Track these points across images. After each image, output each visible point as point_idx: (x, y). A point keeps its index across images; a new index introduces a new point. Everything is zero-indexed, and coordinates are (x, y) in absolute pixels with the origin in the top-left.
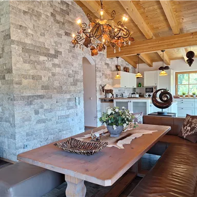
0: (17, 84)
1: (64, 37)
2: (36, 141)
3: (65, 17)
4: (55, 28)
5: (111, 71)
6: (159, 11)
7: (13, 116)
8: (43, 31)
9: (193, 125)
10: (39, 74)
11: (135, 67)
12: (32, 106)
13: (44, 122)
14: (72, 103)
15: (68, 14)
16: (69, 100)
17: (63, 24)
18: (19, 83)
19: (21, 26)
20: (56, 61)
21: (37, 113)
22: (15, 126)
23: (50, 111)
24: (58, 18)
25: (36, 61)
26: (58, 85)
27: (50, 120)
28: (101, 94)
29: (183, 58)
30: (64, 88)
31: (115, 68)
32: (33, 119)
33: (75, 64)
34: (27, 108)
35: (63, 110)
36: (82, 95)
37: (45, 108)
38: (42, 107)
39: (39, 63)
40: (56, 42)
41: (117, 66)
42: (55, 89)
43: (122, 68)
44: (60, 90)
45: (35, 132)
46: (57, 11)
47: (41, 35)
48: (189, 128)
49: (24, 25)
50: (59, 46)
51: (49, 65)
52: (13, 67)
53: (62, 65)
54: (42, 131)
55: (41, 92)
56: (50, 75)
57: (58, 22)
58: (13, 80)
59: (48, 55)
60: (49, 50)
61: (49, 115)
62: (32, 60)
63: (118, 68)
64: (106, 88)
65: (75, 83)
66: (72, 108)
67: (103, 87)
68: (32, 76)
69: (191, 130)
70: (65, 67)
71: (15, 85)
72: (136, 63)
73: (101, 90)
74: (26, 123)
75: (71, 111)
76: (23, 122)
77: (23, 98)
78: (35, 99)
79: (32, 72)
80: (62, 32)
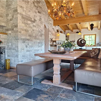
0: (19, 32)
1: (38, 14)
2: (26, 60)
3: (38, 4)
4: (34, 9)
5: (55, 32)
6: (79, 4)
7: (18, 47)
8: (30, 10)
9: (96, 52)
10: (28, 29)
11: (65, 32)
12: (25, 44)
13: (29, 51)
14: (40, 45)
15: (39, 3)
16: (39, 43)
17: (37, 7)
18: (20, 32)
19: (21, 6)
20: (34, 24)
21: (26, 47)
22: (18, 52)
23: (32, 47)
24: (36, 4)
25: (26, 23)
26: (35, 35)
27: (32, 51)
28: (51, 43)
29: (87, 28)
30: (37, 37)
31: (57, 31)
32: (25, 49)
33: (42, 27)
34: (23, 44)
35: (36, 47)
36: (44, 41)
37: (30, 45)
38: (28, 44)
39: (28, 24)
40: (34, 15)
41: (57, 30)
42: (33, 37)
43: (59, 31)
44: (35, 38)
45: (26, 55)
46: (35, 1)
47: (29, 11)
48: (94, 53)
49: (22, 6)
50: (36, 17)
51: (31, 25)
52: (18, 25)
53: (36, 26)
54: (28, 55)
55: (28, 38)
56: (32, 30)
57: (36, 6)
58: (18, 31)
59: (31, 21)
60: (32, 19)
61: (31, 49)
62: (25, 23)
63: (58, 31)
64: (53, 40)
65: (41, 36)
66: (40, 47)
67: (52, 39)
68: (25, 30)
69: (95, 54)
70: (38, 28)
71: (18, 33)
72: (65, 30)
73: (50, 41)
74: (23, 51)
75: (40, 48)
76: (21, 50)
77: (22, 39)
78: (26, 40)
79: (25, 28)
80: (37, 11)
